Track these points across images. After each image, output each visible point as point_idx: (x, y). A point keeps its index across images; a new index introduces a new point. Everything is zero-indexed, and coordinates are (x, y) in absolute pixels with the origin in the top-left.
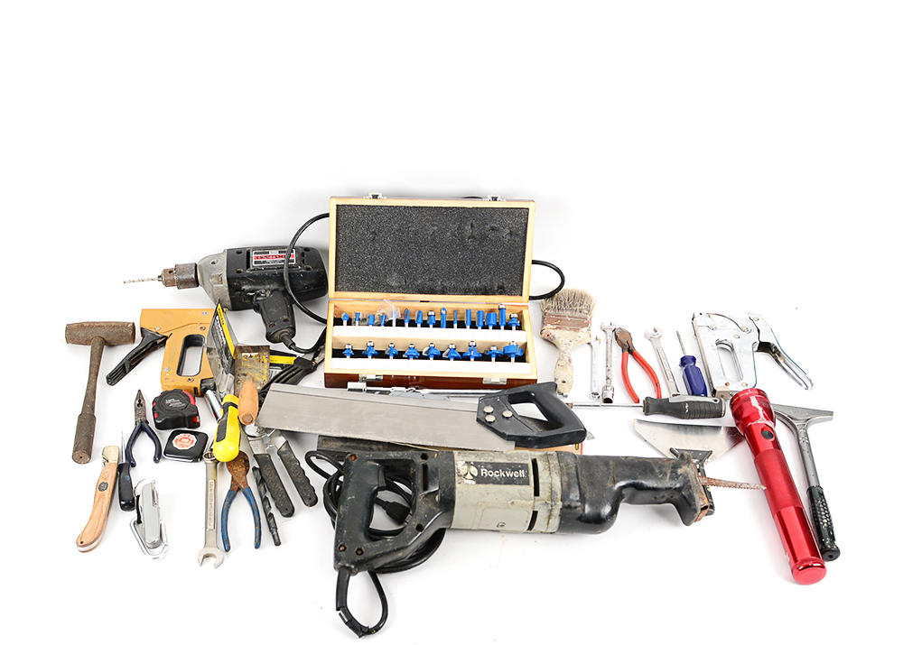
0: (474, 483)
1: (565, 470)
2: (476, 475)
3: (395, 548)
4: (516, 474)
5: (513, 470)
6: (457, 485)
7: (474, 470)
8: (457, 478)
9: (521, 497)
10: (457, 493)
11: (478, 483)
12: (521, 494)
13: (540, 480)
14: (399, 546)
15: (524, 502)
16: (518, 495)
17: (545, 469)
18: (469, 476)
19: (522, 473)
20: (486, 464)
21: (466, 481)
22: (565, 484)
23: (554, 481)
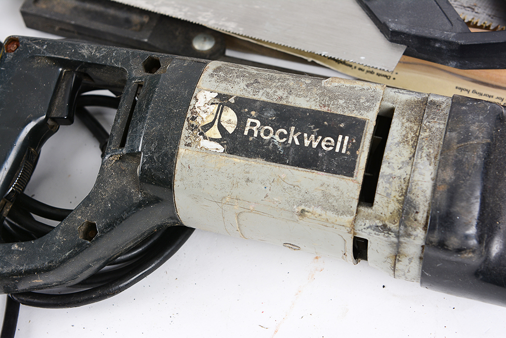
0: (221, 149)
1: (453, 152)
2: (230, 130)
3: (23, 268)
4: (327, 143)
5: (323, 133)
6: (182, 150)
7: (230, 118)
8: (185, 132)
9: (327, 202)
10: (178, 167)
11: (232, 150)
12: (325, 195)
13: (384, 169)
14: (32, 266)
15: (330, 215)
16: (319, 194)
17: (405, 140)
18: (214, 132)
19: (342, 143)
20: (262, 108)
21: (205, 143)
22: (442, 188)
23: (417, 177)
